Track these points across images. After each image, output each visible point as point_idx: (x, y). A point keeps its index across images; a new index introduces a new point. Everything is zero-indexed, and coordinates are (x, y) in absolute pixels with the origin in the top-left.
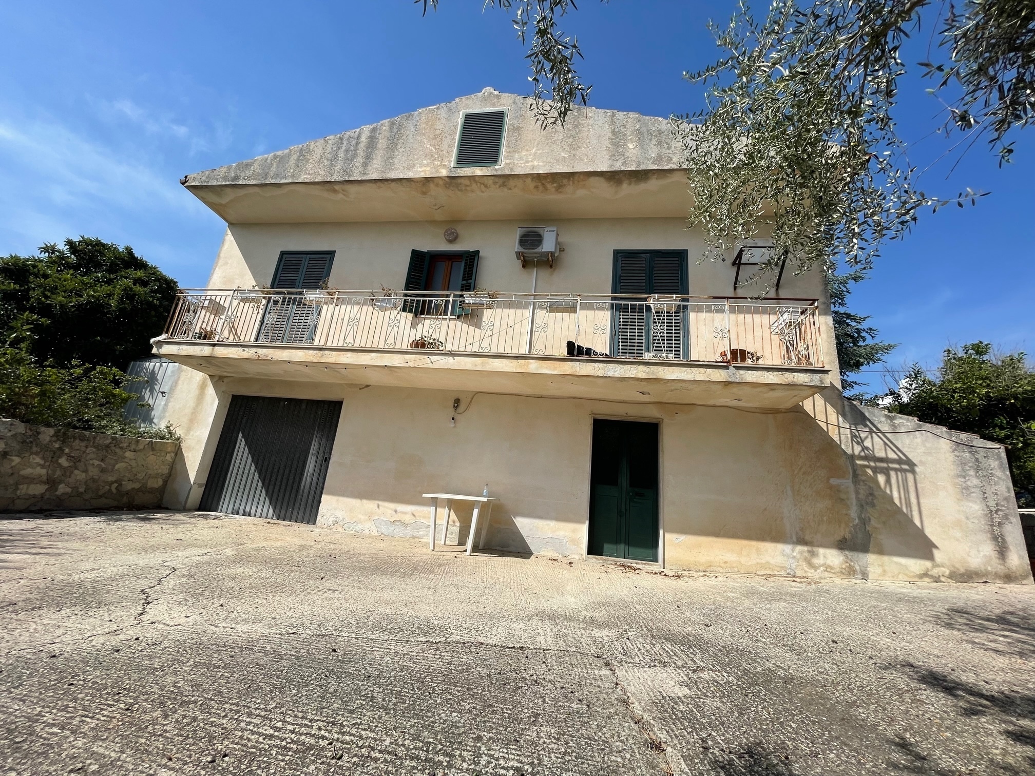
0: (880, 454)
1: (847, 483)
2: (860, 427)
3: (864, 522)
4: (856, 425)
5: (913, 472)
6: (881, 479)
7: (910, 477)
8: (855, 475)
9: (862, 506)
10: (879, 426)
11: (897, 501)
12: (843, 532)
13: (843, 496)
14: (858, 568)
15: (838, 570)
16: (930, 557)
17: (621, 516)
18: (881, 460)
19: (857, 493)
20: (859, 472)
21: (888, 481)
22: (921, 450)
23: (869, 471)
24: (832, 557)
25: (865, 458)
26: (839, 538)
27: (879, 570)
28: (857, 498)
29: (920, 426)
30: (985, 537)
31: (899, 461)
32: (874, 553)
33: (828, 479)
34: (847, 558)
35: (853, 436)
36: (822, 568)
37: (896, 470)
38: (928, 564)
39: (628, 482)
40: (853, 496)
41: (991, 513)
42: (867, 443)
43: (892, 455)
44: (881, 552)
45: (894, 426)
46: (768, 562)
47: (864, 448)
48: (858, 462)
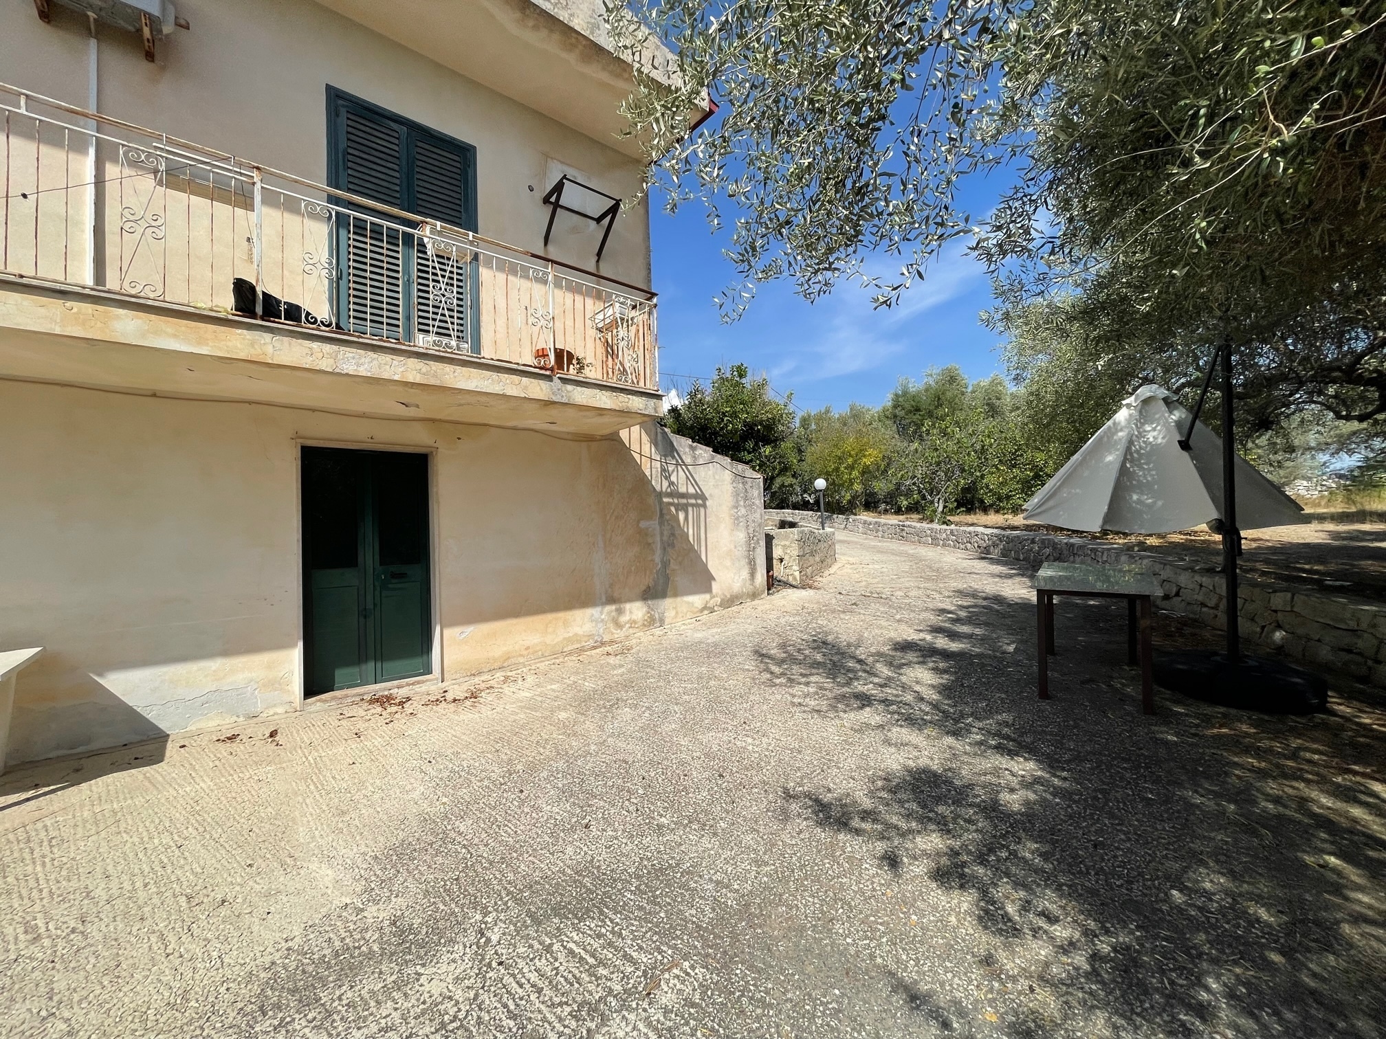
0: (682, 489)
1: (653, 524)
2: (670, 460)
3: (665, 564)
4: (665, 456)
5: (704, 506)
6: (681, 516)
7: (702, 510)
8: (662, 515)
9: (665, 549)
10: (684, 457)
11: (691, 539)
12: (647, 580)
13: (650, 540)
14: (657, 616)
15: (640, 624)
16: (708, 590)
17: (365, 617)
18: (683, 496)
19: (662, 534)
20: (665, 511)
21: (686, 518)
22: (712, 482)
23: (673, 509)
24: (636, 610)
25: (670, 495)
26: (643, 588)
27: (673, 613)
28: (661, 540)
29: (713, 457)
30: (744, 562)
31: (696, 496)
32: (670, 597)
33: (638, 522)
34: (649, 607)
35: (663, 470)
36: (628, 626)
37: (693, 505)
38: (707, 596)
39: (377, 557)
40: (658, 539)
41: (750, 538)
42: (673, 478)
43: (691, 490)
44: (675, 595)
45: (694, 457)
46: (576, 635)
47: (671, 483)
48: (665, 500)
